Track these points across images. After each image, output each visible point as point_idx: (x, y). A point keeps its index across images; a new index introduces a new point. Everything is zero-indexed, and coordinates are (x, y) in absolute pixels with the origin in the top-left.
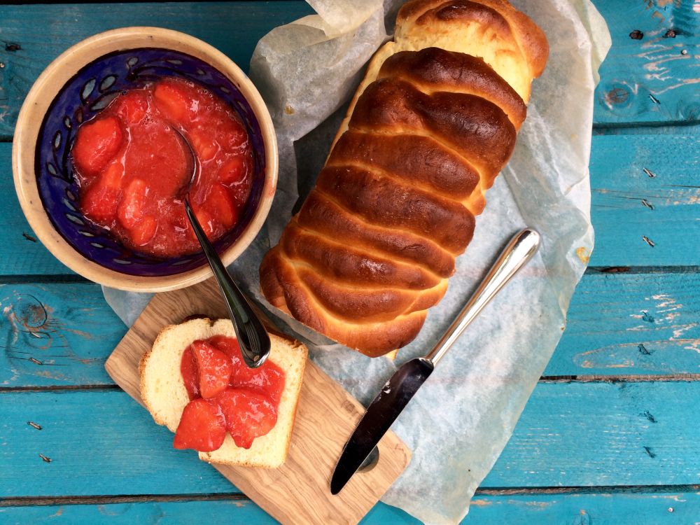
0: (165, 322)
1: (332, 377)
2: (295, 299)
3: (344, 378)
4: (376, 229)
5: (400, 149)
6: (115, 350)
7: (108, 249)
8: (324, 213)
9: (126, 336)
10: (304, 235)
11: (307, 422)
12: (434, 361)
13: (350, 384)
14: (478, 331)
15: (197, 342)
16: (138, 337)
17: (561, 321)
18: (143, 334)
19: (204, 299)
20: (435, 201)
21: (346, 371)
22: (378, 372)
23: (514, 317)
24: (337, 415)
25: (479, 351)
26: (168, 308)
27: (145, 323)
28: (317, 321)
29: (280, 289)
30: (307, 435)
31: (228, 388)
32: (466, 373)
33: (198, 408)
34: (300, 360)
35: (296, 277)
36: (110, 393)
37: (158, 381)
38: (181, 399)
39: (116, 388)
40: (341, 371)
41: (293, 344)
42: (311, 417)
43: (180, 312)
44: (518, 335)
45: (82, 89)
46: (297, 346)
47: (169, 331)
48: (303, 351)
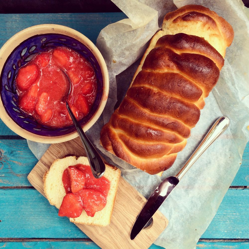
0: (55, 158)
1: (131, 185)
2: (117, 147)
3: (137, 185)
4: (154, 115)
5: (166, 79)
6: (32, 170)
7: (31, 124)
8: (131, 108)
9: (37, 164)
10: (121, 118)
11: (120, 205)
12: (179, 178)
13: (140, 188)
14: (200, 164)
15: (70, 167)
16: (43, 165)
17: (239, 160)
18: (45, 163)
19: (73, 147)
20: (182, 103)
21: (138, 182)
22: (153, 183)
23: (217, 158)
24: (133, 202)
25: (201, 174)
26: (57, 151)
27: (46, 158)
28: (127, 157)
29: (110, 142)
30: (120, 211)
31: (84, 189)
32: (194, 184)
33: (70, 197)
34: (117, 176)
35: (117, 137)
36: (29, 190)
37: (52, 185)
38: (62, 193)
39: (32, 188)
40: (136, 182)
41: (114, 168)
42: (122, 203)
43: (62, 153)
44: (219, 166)
45: (21, 52)
46: (116, 170)
47: (57, 162)
48: (119, 172)
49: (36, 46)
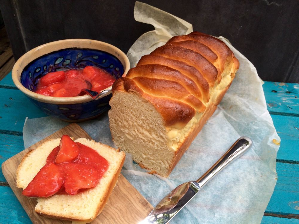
9: (22, 151)
21: (145, 191)
24: (135, 207)
25: (228, 191)
32: (221, 201)
45: (56, 59)
47: (49, 141)
48: (123, 154)
49: (71, 61)
